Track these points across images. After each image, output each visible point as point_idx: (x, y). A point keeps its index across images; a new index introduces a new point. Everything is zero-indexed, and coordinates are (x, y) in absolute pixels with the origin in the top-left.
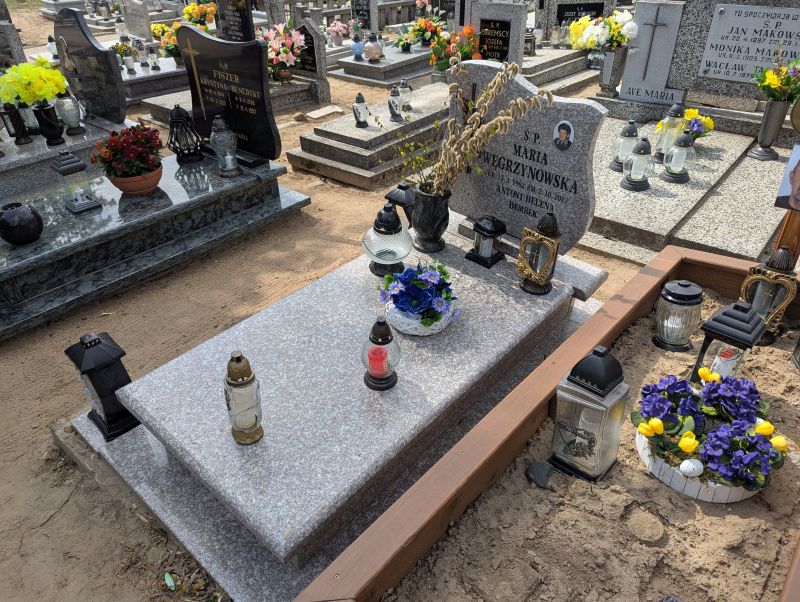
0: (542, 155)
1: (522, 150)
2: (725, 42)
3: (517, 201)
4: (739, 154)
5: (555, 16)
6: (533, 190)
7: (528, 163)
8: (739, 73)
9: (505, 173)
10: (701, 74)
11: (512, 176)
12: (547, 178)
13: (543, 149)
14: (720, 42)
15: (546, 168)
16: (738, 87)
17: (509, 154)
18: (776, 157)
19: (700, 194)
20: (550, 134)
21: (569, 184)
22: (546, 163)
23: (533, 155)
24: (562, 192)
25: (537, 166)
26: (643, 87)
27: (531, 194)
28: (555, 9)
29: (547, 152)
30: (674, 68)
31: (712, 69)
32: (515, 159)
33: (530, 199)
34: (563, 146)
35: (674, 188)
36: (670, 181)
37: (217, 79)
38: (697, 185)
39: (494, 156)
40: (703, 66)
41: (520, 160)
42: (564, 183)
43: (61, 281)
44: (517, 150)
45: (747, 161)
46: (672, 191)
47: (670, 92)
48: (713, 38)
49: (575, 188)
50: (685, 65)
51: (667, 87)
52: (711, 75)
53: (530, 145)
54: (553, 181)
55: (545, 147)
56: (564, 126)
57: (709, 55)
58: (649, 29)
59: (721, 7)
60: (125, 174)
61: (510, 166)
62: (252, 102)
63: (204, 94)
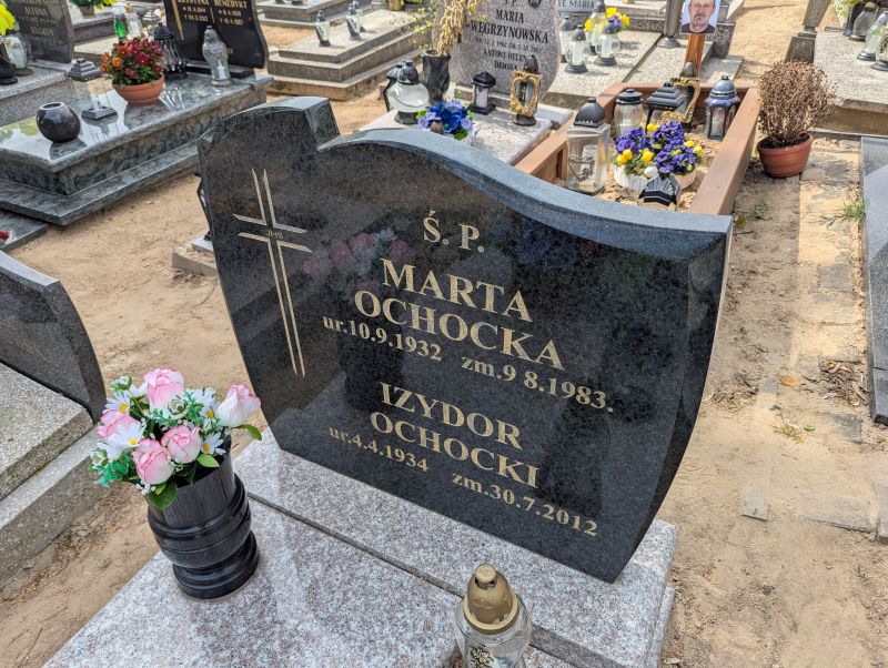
0: (519, 16)
1: (503, 14)
3: (501, 59)
4: (651, 44)
6: (514, 46)
7: (508, 24)
11: (497, 38)
12: (525, 34)
13: (519, 9)
15: (523, 26)
17: (493, 19)
18: (679, 45)
19: (627, 71)
21: (541, 36)
22: (522, 22)
23: (512, 16)
24: (536, 44)
25: (515, 25)
27: (512, 51)
29: (523, 12)
32: (498, 22)
33: (511, 56)
34: (534, 4)
35: (605, 69)
36: (602, 65)
38: (623, 66)
39: (480, 23)
41: (502, 23)
42: (537, 36)
43: (104, 176)
44: (499, 14)
45: (657, 50)
46: (605, 71)
49: (546, 39)
53: (509, 8)
54: (529, 36)
55: (522, 8)
60: (135, 82)
61: (494, 29)
62: (239, 14)
63: (182, 13)
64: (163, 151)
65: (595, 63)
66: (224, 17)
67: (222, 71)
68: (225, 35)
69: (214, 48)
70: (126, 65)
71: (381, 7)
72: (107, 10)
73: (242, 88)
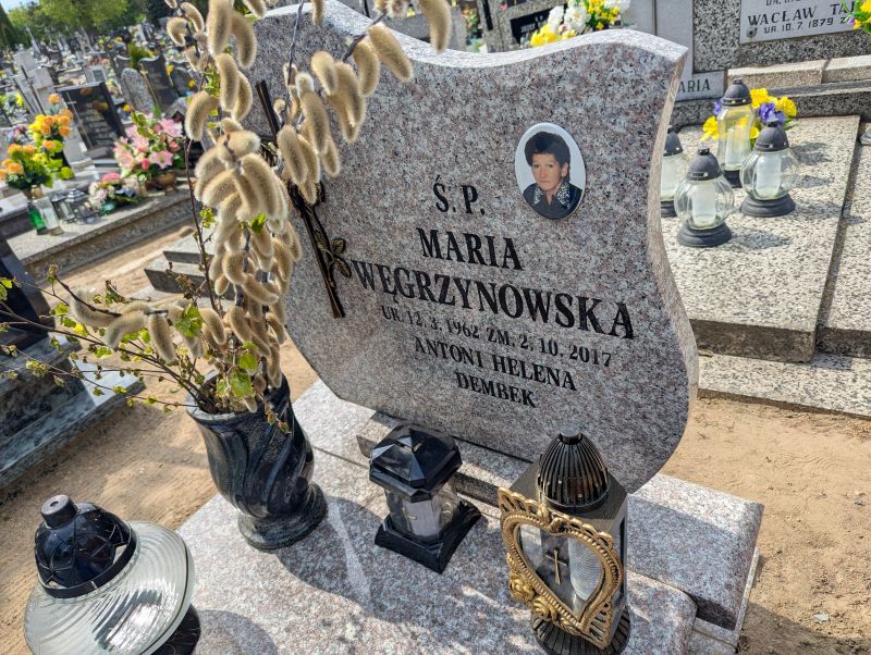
0: (500, 246)
1: (443, 239)
3: (471, 369)
5: (510, 34)
6: (505, 339)
7: (469, 273)
8: (806, 22)
9: (420, 305)
10: (744, 39)
11: (441, 312)
12: (536, 305)
13: (497, 227)
15: (522, 279)
16: (809, 44)
17: (411, 255)
20: (506, 178)
21: (605, 315)
22: (518, 266)
23: (475, 248)
25: (498, 277)
27: (503, 351)
28: (507, 27)
29: (513, 234)
30: (699, 41)
31: (761, 27)
32: (431, 266)
39: (380, 268)
40: (745, 26)
42: (586, 314)
44: (430, 242)
46: (776, 232)
47: (702, 78)
49: (627, 324)
50: (715, 32)
51: (695, 71)
52: (761, 36)
54: (553, 311)
57: (751, 6)
61: (425, 286)
65: (745, 212)
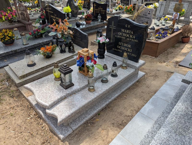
2: (172, 7)
3: (143, 21)
7: (145, 16)
10: (168, 12)
11: (142, 18)
14: (171, 7)
15: (147, 17)
17: (142, 15)
21: (150, 18)
23: (145, 15)
24: (149, 20)
26: (159, 15)
30: (164, 11)
33: (145, 21)
34: (149, 14)
37: (99, 9)
40: (169, 11)
41: (144, 16)
48: (170, 7)
50: (166, 11)
51: (163, 14)
52: (170, 12)
53: (145, 14)
55: (147, 14)
56: (150, 11)
57: (170, 9)
58: (161, 5)
59: (171, 2)
60: (88, 20)
61: (142, 17)
62: (104, 12)
63: (95, 11)
64: (90, 30)
65: (161, 25)
66: (102, 12)
67: (100, 20)
68: (101, 15)
69: (99, 17)
70: (87, 18)
71: (126, 14)
72: (80, 11)
73: (102, 23)
